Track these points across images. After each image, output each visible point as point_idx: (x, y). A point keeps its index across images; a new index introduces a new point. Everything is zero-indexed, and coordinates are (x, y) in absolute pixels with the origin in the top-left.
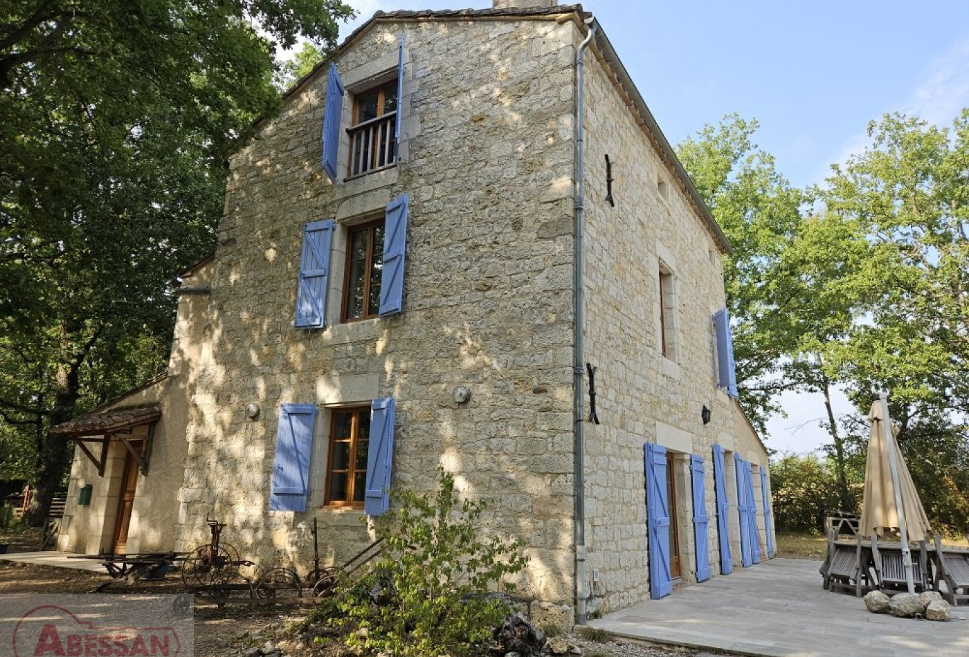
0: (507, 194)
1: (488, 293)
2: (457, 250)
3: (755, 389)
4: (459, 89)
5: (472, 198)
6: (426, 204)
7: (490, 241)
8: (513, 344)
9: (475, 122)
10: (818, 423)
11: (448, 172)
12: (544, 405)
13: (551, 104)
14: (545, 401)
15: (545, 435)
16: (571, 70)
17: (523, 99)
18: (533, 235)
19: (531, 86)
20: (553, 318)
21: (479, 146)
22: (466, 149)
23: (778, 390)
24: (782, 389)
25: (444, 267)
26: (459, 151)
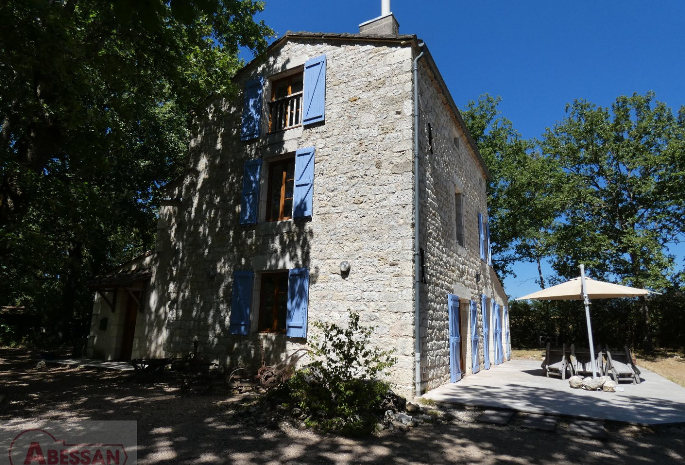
0: (372, 146)
1: (361, 205)
2: (341, 179)
3: (498, 261)
4: (341, 81)
5: (350, 148)
6: (321, 150)
7: (362, 175)
8: (377, 236)
9: (352, 101)
10: (534, 281)
11: (335, 131)
12: (397, 273)
13: (399, 93)
14: (397, 270)
15: (396, 290)
16: (411, 74)
17: (381, 89)
18: (388, 171)
19: (386, 82)
20: (401, 221)
21: (354, 116)
22: (346, 118)
23: (512, 261)
24: (514, 260)
25: (333, 189)
26: (342, 118)
